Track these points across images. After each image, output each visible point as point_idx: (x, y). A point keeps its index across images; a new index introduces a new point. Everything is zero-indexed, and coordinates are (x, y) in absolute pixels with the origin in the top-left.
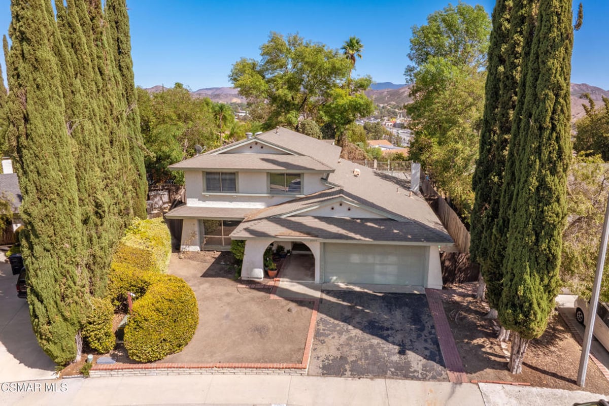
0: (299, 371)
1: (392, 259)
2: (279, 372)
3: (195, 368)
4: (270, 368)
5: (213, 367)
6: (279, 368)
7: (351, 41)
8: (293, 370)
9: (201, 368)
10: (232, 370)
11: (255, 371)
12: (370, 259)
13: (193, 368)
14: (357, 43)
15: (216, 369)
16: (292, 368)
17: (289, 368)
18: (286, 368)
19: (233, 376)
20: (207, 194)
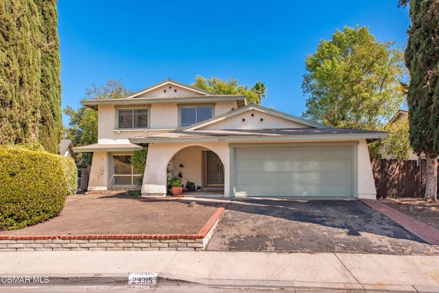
0: (191, 243)
1: (313, 165)
2: (160, 245)
3: (26, 239)
4: (145, 238)
5: (54, 238)
6: (160, 239)
7: (257, 85)
8: (182, 241)
9: (35, 239)
10: (86, 244)
11: (122, 243)
12: (287, 166)
13: (22, 239)
14: (262, 86)
15: (61, 241)
16: (181, 237)
17: (176, 238)
18: (171, 238)
19: (85, 252)
20: (119, 131)
